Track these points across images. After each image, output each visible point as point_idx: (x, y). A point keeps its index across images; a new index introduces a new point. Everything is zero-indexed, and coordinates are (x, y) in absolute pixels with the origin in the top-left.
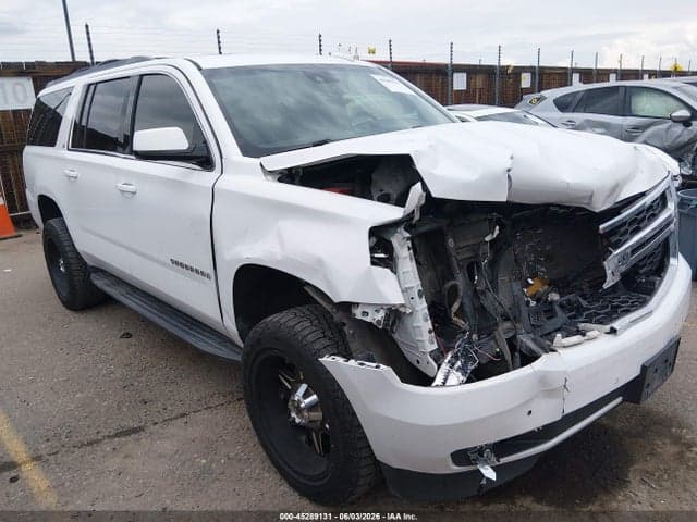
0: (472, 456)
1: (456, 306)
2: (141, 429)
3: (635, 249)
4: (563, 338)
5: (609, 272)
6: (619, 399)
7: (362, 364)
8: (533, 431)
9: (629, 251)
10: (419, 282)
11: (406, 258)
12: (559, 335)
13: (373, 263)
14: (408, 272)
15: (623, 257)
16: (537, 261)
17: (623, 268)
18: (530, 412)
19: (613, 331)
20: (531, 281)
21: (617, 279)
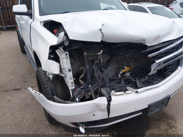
0: (78, 124)
1: (82, 76)
2: (20, 89)
3: (165, 62)
4: (115, 92)
5: (152, 69)
6: (141, 113)
7: (36, 92)
8: (97, 121)
9: (163, 62)
10: (70, 66)
11: (64, 58)
12: (113, 91)
13: (49, 59)
14: (64, 63)
15: (160, 64)
16: (131, 61)
17: (159, 68)
18: (94, 115)
19: (137, 92)
20: (125, 67)
21: (155, 72)
